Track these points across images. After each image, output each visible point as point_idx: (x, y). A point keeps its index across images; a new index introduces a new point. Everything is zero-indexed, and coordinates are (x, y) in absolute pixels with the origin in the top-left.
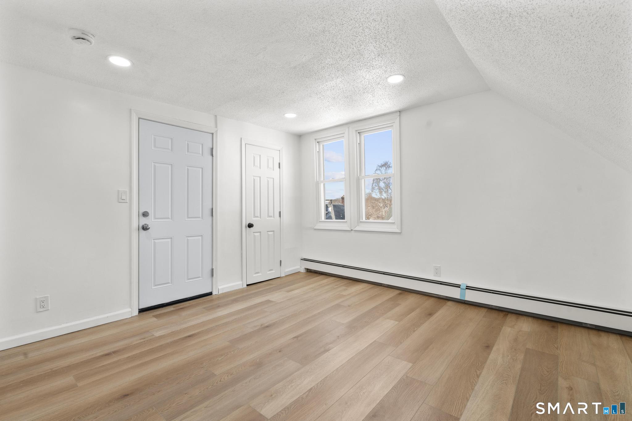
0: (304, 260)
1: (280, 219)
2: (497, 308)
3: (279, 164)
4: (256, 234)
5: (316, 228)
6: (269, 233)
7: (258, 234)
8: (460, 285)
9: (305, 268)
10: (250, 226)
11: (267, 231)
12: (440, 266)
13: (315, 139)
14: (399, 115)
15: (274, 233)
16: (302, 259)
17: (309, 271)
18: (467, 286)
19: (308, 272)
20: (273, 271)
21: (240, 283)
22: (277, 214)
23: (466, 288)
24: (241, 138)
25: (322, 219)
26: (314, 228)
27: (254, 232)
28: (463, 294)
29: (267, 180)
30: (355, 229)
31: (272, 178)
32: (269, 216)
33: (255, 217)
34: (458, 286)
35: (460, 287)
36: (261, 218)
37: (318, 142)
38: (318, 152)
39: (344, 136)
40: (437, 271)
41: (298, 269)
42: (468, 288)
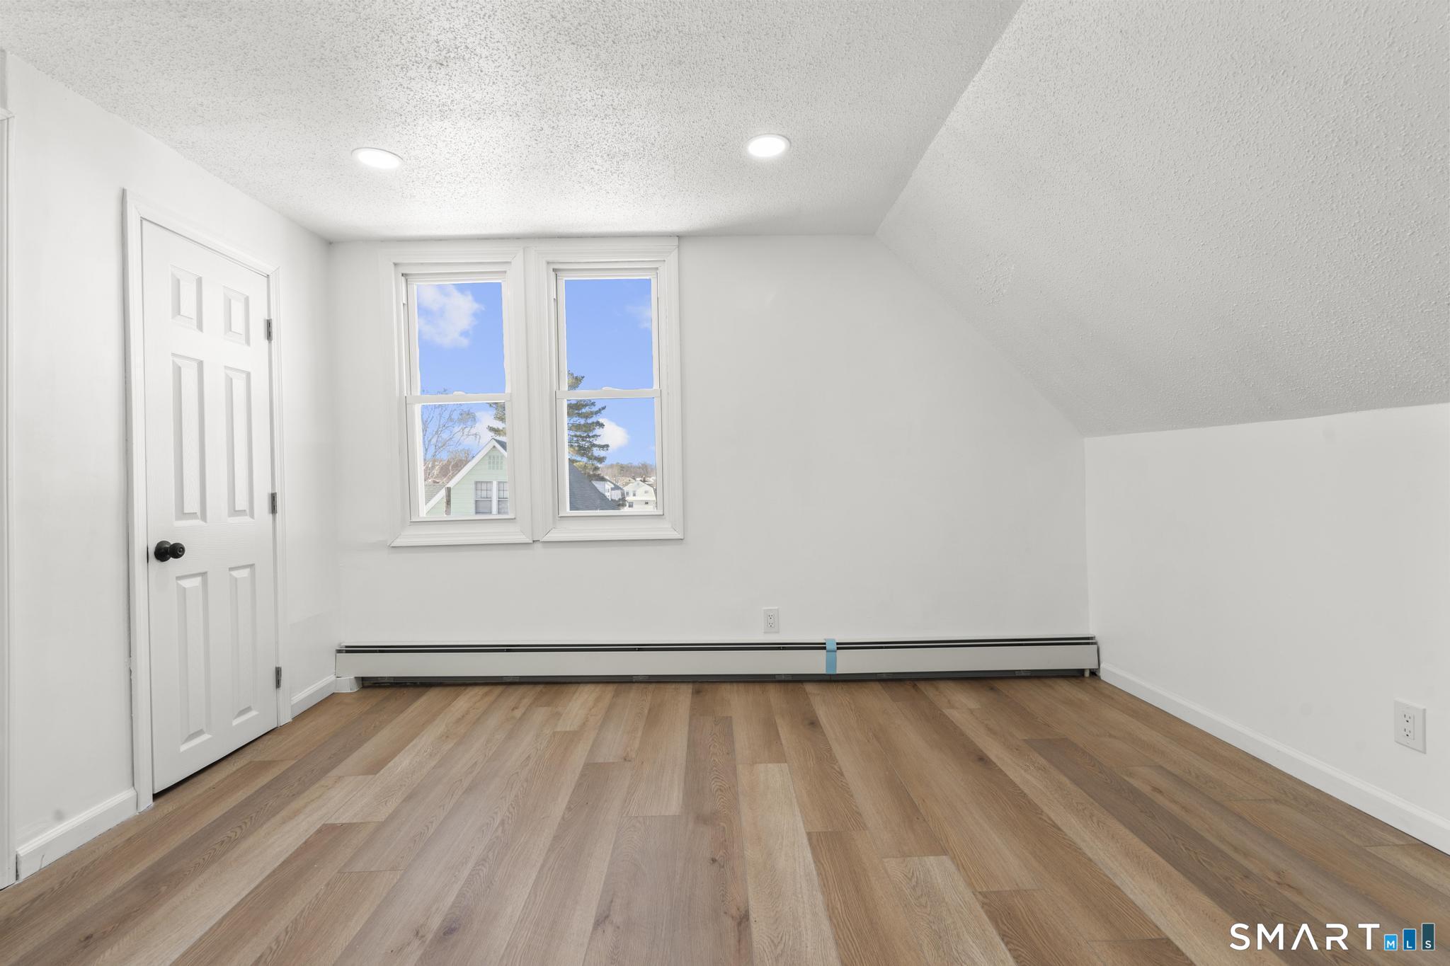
0: (347, 652)
1: (274, 519)
2: (890, 677)
3: (269, 324)
4: (186, 583)
5: (397, 543)
6: (235, 573)
7: (197, 581)
8: (825, 644)
9: (356, 678)
10: (166, 552)
11: (231, 569)
12: (778, 610)
13: (395, 264)
14: (677, 244)
15: (253, 575)
16: (339, 651)
17: (367, 684)
18: (838, 644)
19: (368, 687)
20: (253, 713)
21: (127, 795)
22: (262, 504)
23: (838, 648)
24: (124, 192)
25: (421, 515)
26: (393, 545)
27: (178, 578)
28: (831, 663)
29: (227, 376)
30: (546, 539)
31: (243, 371)
32: (234, 512)
33: (182, 514)
34: (821, 647)
35: (825, 648)
36: (206, 522)
37: (403, 275)
38: (404, 304)
39: (505, 272)
40: (771, 621)
41: (329, 685)
42: (842, 646)
